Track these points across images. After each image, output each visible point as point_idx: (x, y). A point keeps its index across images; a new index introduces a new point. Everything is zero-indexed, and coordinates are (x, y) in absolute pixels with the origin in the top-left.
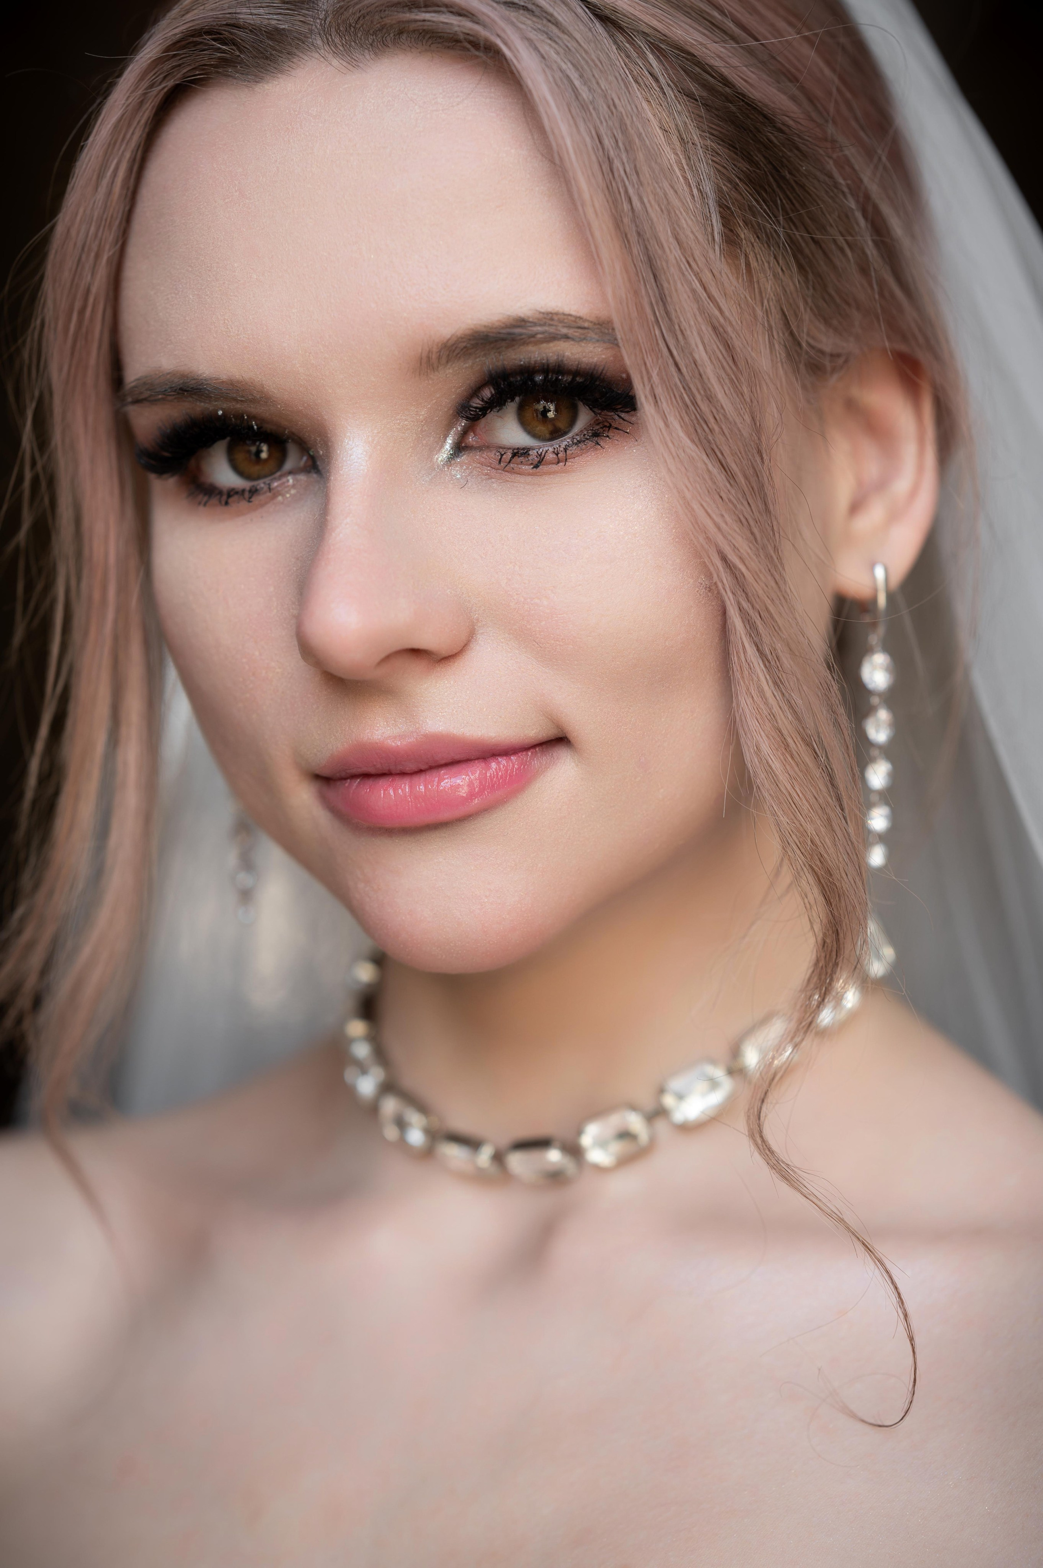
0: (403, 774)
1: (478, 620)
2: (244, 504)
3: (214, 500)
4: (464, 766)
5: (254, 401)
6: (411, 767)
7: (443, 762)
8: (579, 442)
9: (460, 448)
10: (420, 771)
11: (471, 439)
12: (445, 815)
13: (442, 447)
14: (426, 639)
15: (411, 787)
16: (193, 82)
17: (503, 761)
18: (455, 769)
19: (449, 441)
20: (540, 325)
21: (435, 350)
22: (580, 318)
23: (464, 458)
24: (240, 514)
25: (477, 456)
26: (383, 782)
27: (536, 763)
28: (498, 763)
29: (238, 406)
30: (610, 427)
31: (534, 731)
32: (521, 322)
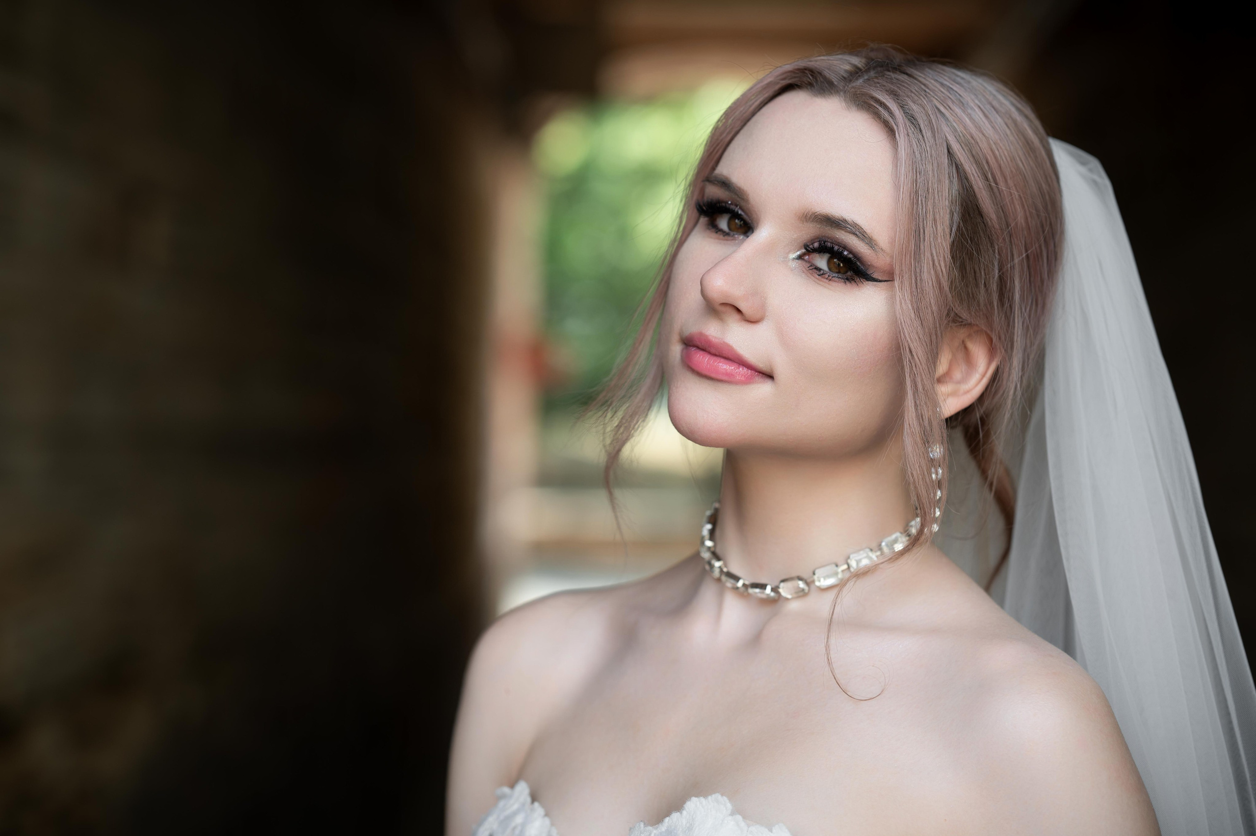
0: (710, 353)
1: (767, 316)
2: (721, 237)
3: (713, 230)
4: (730, 362)
5: (743, 199)
6: (713, 351)
7: (724, 355)
8: (840, 278)
9: (800, 257)
10: (715, 355)
11: (807, 257)
12: (713, 375)
13: (794, 253)
14: (742, 306)
15: (708, 359)
16: (797, 85)
17: (745, 370)
18: (727, 361)
19: (798, 253)
20: (850, 225)
21: (810, 214)
22: (865, 232)
23: (800, 262)
24: (719, 239)
25: (804, 263)
26: (701, 352)
27: (757, 378)
28: (743, 369)
29: (738, 199)
30: (853, 280)
31: (761, 365)
32: (845, 221)
